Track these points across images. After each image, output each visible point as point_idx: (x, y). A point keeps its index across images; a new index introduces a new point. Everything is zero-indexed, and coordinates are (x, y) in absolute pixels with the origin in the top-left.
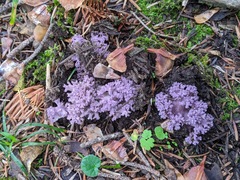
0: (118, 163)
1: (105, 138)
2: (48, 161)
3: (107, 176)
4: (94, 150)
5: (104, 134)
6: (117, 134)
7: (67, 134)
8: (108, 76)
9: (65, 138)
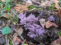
0: (12, 43)
1: (20, 35)
2: (6, 22)
3: (7, 42)
4: (15, 34)
5: (22, 35)
6: (23, 39)
7: (17, 24)
8: (42, 24)
9: (15, 24)
